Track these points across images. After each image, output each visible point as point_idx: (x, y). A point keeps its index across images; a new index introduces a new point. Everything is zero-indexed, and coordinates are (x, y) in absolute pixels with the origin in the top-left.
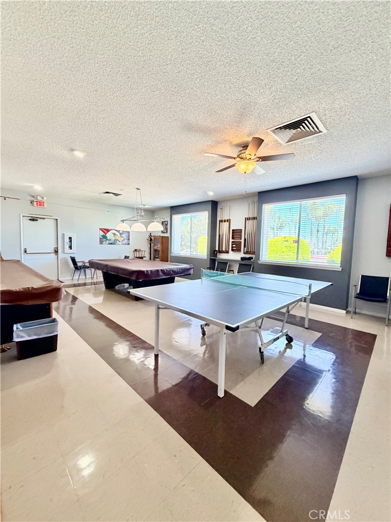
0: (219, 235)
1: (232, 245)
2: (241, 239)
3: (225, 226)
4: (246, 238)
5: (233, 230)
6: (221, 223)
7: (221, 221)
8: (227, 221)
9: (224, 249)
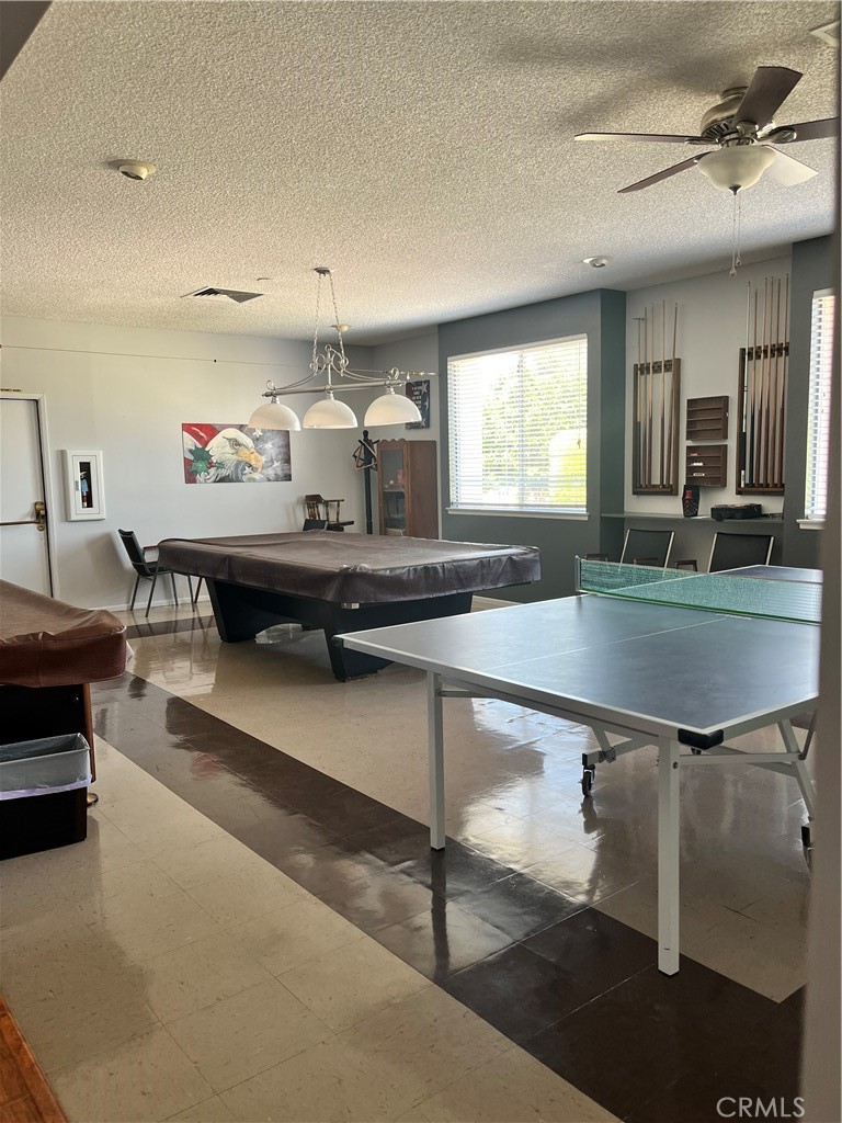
0: (637, 425)
1: (690, 460)
2: (725, 437)
3: (658, 387)
4: (747, 429)
5: (690, 402)
6: (641, 378)
7: (642, 369)
8: (668, 366)
9: (656, 481)
